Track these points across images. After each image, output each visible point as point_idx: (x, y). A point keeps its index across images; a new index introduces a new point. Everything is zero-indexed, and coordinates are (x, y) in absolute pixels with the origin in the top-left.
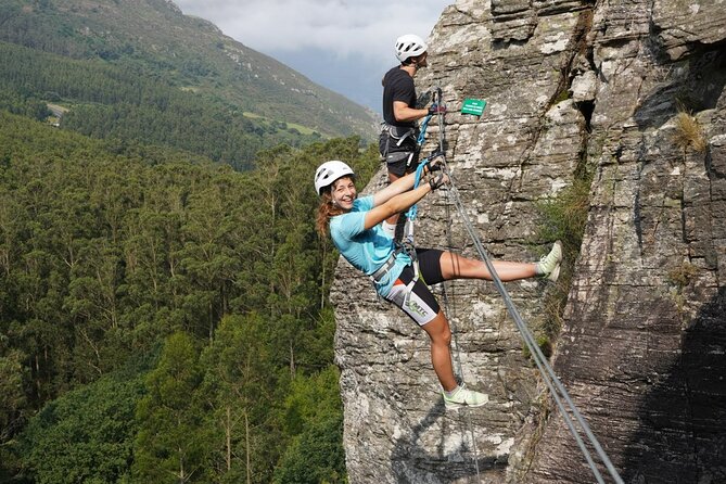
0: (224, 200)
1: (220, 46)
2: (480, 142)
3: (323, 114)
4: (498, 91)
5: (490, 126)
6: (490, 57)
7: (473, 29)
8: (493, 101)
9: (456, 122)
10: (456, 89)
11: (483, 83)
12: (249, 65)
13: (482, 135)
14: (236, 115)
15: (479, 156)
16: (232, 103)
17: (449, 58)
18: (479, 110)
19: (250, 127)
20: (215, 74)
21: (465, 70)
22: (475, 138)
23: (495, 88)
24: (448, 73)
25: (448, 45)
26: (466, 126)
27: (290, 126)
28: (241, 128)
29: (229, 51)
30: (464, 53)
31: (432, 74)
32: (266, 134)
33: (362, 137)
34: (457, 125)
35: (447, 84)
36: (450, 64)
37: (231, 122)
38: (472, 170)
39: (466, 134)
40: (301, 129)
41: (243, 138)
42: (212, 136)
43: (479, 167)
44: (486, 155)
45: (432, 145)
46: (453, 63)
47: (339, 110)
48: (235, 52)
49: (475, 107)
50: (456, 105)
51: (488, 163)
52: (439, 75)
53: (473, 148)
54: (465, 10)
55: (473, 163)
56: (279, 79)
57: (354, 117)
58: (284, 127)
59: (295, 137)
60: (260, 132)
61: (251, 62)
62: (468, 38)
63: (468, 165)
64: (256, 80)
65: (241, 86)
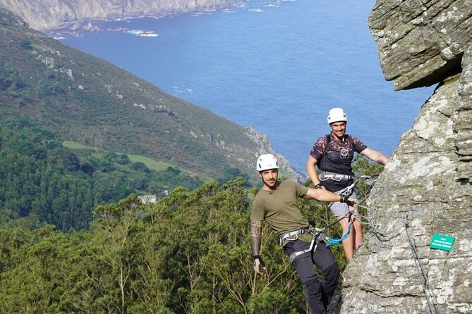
0: (48, 278)
1: (27, 45)
2: (451, 278)
3: (182, 140)
4: (466, 227)
5: (460, 263)
6: (455, 195)
7: (435, 159)
8: (461, 237)
9: (426, 257)
10: (424, 224)
11: (450, 220)
12: (70, 72)
13: (453, 271)
14: (52, 146)
15: (450, 291)
16: (44, 128)
17: (414, 191)
18: (448, 245)
19: (74, 164)
20: (20, 86)
21: (432, 205)
22: (446, 274)
23: (463, 224)
24: (414, 207)
25: (412, 177)
26: (436, 261)
27: (134, 159)
28: (60, 165)
29: (39, 52)
30: (430, 187)
31: (397, 207)
32: (99, 172)
33: (243, 172)
34: (426, 260)
35: (413, 219)
36: (416, 198)
37: (45, 157)
38: (444, 305)
39: (436, 269)
40: (149, 163)
41: (64, 179)
42: (16, 179)
43: (452, 303)
44: (458, 291)
45: (402, 279)
46: (418, 197)
47: (204, 132)
48: (48, 54)
49: (442, 242)
50: (425, 239)
51: (460, 298)
52: (404, 208)
53: (444, 283)
54: (426, 136)
55: (446, 298)
56: (114, 90)
57: (228, 142)
58: (125, 161)
59: (142, 175)
60: (87, 169)
61: (72, 67)
62: (431, 170)
63: (440, 301)
64: (81, 92)
65: (58, 104)
